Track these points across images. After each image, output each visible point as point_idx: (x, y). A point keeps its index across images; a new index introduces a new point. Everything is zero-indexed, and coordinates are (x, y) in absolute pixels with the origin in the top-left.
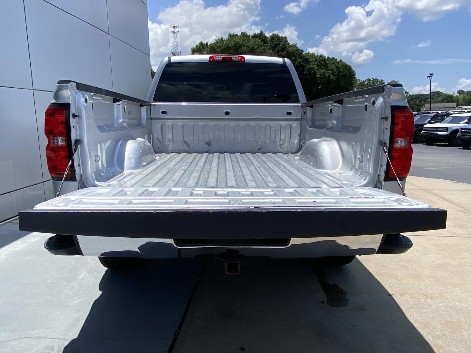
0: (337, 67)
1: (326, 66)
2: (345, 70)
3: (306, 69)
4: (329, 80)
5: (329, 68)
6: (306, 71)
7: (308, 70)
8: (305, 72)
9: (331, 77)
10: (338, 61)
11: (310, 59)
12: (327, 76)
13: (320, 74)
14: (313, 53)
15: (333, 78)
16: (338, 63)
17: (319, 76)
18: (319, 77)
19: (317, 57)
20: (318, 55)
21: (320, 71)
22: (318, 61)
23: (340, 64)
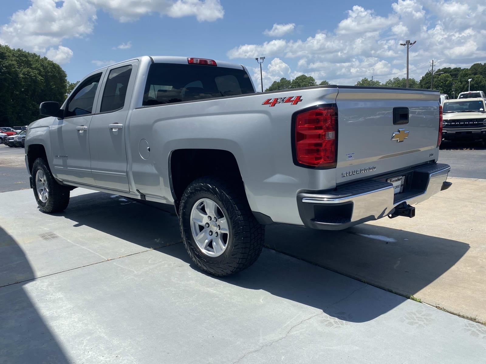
0: (42, 65)
1: (28, 64)
2: (54, 70)
3: (3, 66)
4: (35, 81)
5: (34, 66)
6: (4, 68)
7: (6, 67)
8: (3, 70)
9: (38, 77)
10: (42, 59)
11: (5, 53)
12: (32, 76)
13: (24, 74)
14: (7, 46)
15: (41, 79)
16: (42, 60)
17: (21, 76)
18: (23, 78)
19: (14, 51)
20: (14, 49)
21: (22, 69)
22: (17, 57)
23: (45, 62)
